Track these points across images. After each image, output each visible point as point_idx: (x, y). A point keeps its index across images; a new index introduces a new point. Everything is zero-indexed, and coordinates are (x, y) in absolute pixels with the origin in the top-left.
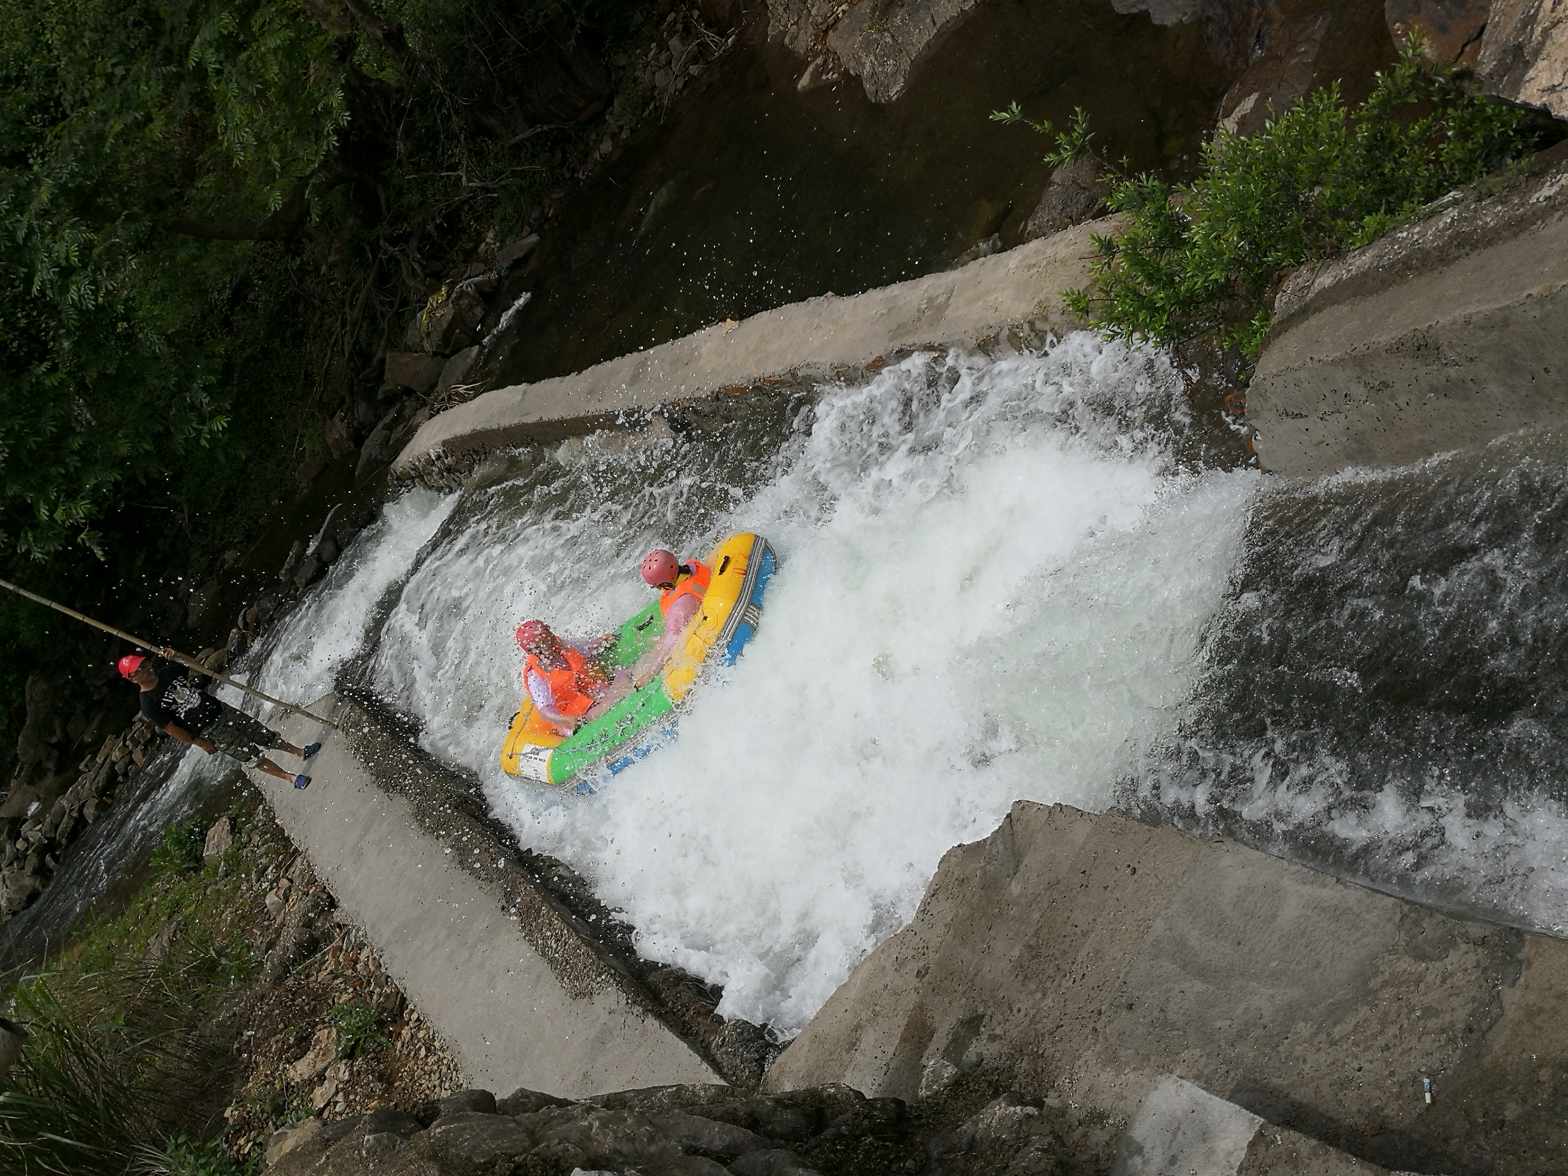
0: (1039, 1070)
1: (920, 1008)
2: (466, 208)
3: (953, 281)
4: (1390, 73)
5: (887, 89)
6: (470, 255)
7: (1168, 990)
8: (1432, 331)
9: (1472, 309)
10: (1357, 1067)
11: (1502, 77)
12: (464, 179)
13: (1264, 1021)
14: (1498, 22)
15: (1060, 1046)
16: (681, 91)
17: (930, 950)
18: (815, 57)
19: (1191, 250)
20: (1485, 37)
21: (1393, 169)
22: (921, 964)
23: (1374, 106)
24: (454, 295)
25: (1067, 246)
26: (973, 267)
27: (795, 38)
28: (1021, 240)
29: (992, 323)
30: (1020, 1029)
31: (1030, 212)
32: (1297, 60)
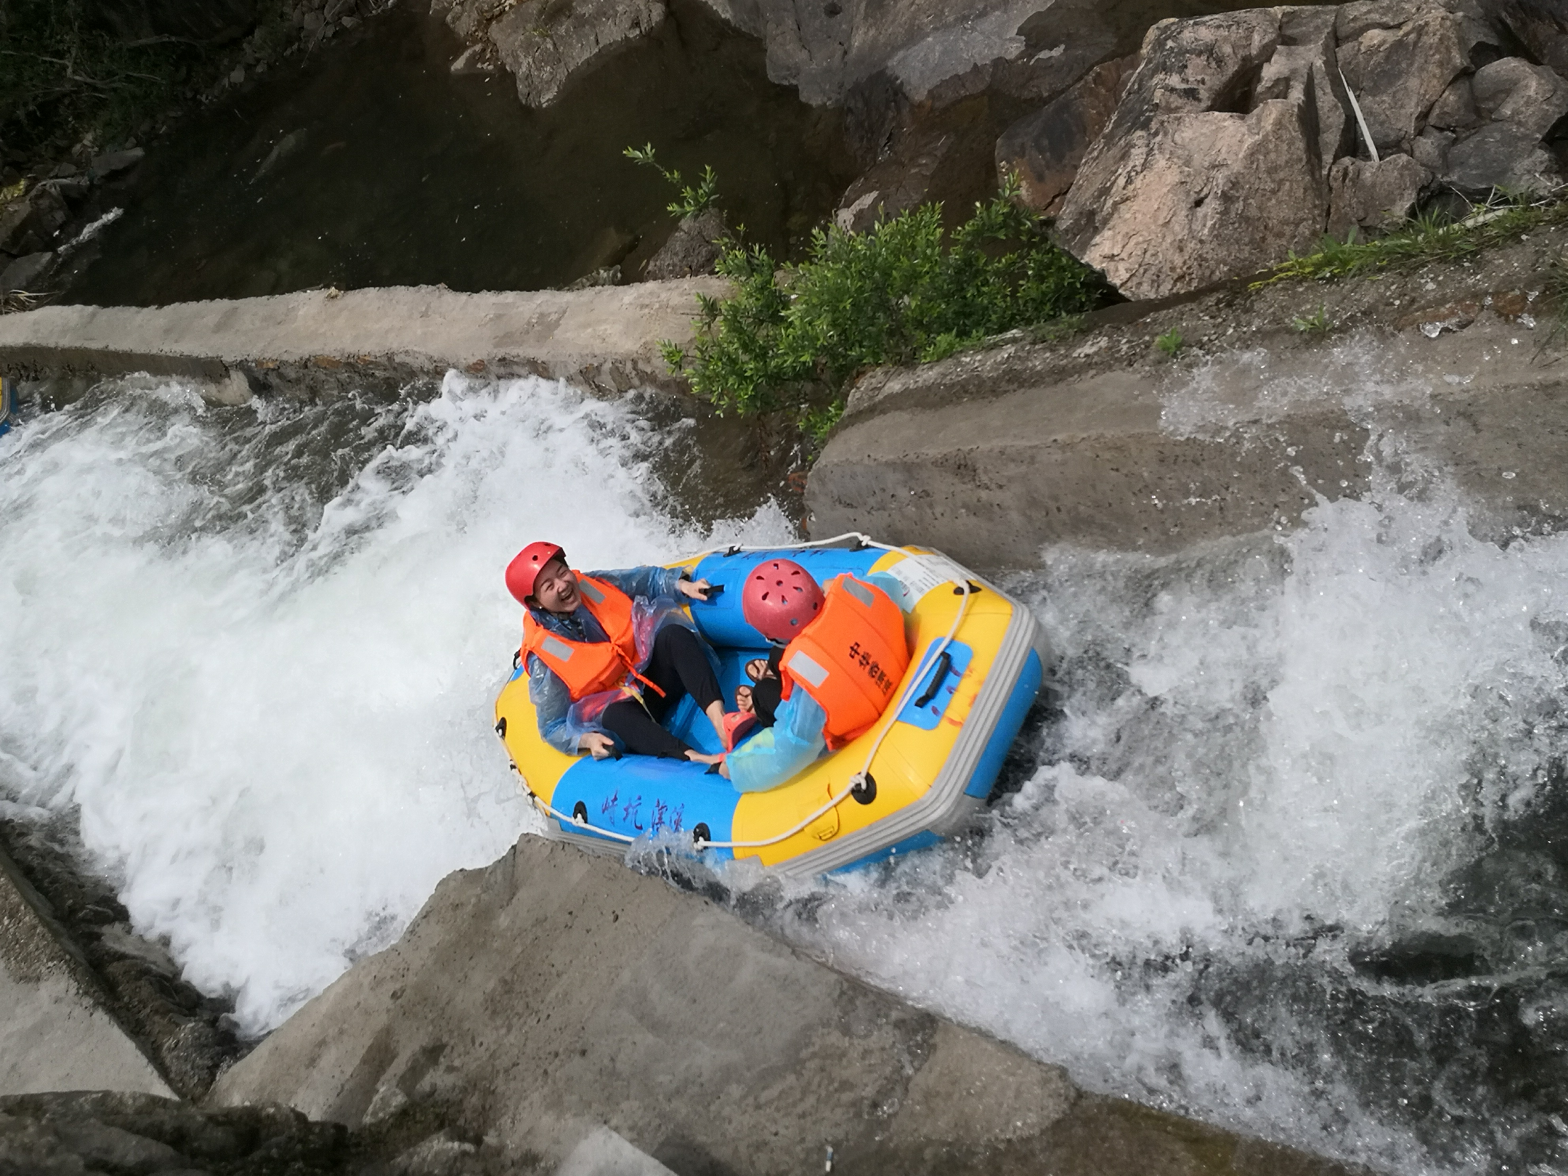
0: (487, 1107)
1: (388, 1031)
2: (66, 101)
3: (567, 303)
4: (988, 206)
5: (539, 94)
6: (61, 153)
7: (621, 1040)
8: (973, 454)
9: (1007, 442)
10: (774, 1131)
11: (1075, 235)
12: (69, 70)
13: (702, 1080)
14: (1081, 185)
15: (512, 1085)
16: (330, 40)
17: (411, 972)
18: (475, 43)
19: (786, 329)
20: (1069, 196)
21: (973, 295)
22: (398, 986)
23: (968, 234)
24: (33, 193)
25: (681, 295)
26: (588, 294)
27: (457, 18)
28: (641, 278)
29: (597, 352)
30: (478, 1062)
31: (653, 252)
32: (916, 170)
